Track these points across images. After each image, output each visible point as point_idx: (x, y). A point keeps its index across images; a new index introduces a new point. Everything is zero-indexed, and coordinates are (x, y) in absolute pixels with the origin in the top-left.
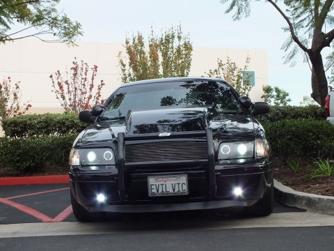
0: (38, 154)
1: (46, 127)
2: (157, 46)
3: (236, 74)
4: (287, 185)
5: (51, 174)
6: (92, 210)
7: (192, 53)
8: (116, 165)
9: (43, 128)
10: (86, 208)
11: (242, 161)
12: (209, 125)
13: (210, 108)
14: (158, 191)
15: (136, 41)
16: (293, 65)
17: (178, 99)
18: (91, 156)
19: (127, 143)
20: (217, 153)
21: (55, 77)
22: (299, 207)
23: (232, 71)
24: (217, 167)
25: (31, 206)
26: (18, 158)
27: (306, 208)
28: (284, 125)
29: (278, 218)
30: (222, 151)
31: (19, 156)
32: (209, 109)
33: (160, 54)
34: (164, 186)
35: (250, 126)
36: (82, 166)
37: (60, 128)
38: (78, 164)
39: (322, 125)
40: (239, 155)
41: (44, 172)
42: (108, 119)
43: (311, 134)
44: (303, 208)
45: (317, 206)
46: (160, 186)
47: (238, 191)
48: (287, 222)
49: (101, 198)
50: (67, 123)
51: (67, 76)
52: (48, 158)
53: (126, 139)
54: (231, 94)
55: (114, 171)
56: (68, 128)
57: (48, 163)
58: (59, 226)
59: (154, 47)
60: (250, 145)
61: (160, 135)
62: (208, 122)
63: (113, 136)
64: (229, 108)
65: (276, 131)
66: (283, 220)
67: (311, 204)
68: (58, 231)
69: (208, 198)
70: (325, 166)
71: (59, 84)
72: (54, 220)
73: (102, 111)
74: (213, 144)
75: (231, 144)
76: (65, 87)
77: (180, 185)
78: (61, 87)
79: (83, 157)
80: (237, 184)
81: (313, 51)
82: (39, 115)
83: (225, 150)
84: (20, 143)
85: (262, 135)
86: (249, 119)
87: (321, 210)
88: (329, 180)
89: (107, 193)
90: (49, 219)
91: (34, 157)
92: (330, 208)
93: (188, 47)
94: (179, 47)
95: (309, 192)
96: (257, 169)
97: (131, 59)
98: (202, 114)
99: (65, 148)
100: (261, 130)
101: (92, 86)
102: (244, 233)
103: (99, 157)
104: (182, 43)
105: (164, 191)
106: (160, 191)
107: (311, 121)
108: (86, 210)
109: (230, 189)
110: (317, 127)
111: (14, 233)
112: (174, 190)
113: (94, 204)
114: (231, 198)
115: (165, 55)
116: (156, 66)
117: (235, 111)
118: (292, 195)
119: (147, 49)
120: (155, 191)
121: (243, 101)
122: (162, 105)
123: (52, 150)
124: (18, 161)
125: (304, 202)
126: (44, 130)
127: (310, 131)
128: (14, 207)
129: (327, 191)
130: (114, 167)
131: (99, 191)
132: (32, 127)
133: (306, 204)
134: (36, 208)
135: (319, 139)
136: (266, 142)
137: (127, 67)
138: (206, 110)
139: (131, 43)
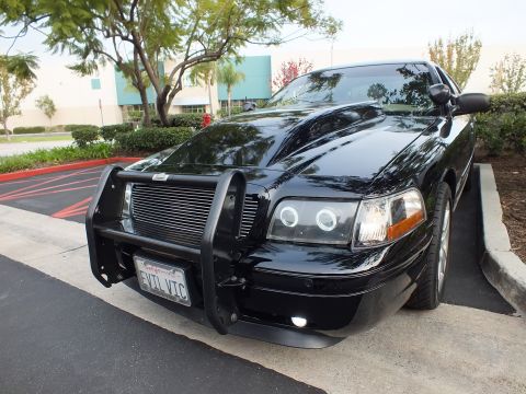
2: (453, 46)
3: (519, 63)
7: (481, 49)
14: (150, 284)
15: (437, 43)
22: (502, 293)
33: (455, 51)
34: (156, 279)
44: (509, 300)
46: (152, 278)
47: (299, 322)
59: (450, 47)
77: (177, 285)
93: (478, 45)
94: (471, 45)
104: (473, 42)
105: (158, 287)
106: (153, 287)
112: (170, 291)
115: (459, 53)
116: (450, 61)
119: (445, 49)
120: (146, 282)
125: (514, 292)
139: (433, 46)
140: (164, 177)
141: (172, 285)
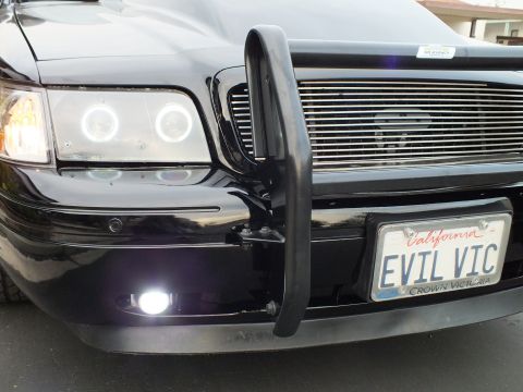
34: (429, 259)
46: (418, 260)
61: (421, 55)
77: (481, 252)
105: (427, 276)
106: (413, 278)
112: (458, 271)
120: (394, 279)
141: (471, 253)
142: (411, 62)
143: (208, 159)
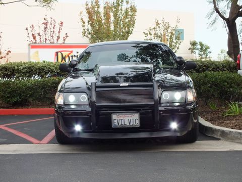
0: (24, 92)
1: (30, 72)
2: (109, 8)
3: (169, 30)
4: (208, 120)
5: (33, 108)
6: (71, 136)
7: (136, 14)
8: (89, 105)
9: (28, 73)
10: (66, 134)
11: (177, 104)
12: (155, 78)
13: (155, 64)
14: (118, 124)
15: (94, 4)
16: (214, 30)
17: (130, 56)
18: (72, 98)
19: (98, 89)
20: (160, 98)
21: (30, 29)
22: (216, 136)
23: (167, 29)
24: (160, 108)
25: (22, 131)
26: (8, 95)
27: (220, 138)
28: (206, 76)
29: (200, 145)
30: (163, 96)
31: (9, 93)
32: (154, 66)
33: (112, 14)
34: (123, 121)
35: (183, 78)
36: (65, 105)
37: (39, 73)
38: (62, 103)
39: (234, 78)
40: (175, 100)
41: (28, 105)
42: (81, 70)
43: (226, 84)
44: (218, 137)
45: (228, 136)
46: (120, 121)
47: (174, 125)
48: (207, 147)
49: (78, 128)
50: (45, 69)
51: (39, 29)
52: (31, 96)
53: (97, 87)
54: (169, 53)
55: (89, 109)
56: (46, 73)
57: (31, 99)
58: (46, 147)
59: (107, 9)
60: (183, 92)
61: (121, 85)
62: (154, 76)
63: (87, 84)
64: (168, 64)
65: (200, 80)
66: (204, 146)
67: (224, 134)
68: (45, 151)
69: (153, 129)
70: (235, 108)
71: (33, 35)
72: (41, 142)
73: (76, 64)
74: (158, 91)
75: (170, 92)
76: (38, 38)
77: (134, 120)
78: (34, 38)
79: (65, 99)
80: (173, 120)
81: (230, 19)
82: (24, 63)
83: (166, 96)
84: (10, 84)
85: (191, 86)
86: (182, 73)
87: (231, 139)
88: (238, 118)
89: (83, 124)
90: (38, 142)
91: (21, 94)
92: (237, 138)
93: (133, 10)
94: (127, 9)
95: (223, 126)
96: (188, 110)
97: (89, 18)
98: (149, 70)
99: (43, 88)
100: (191, 81)
101: (59, 38)
102: (177, 155)
103: (77, 99)
104: (129, 6)
105: (123, 124)
106: (120, 124)
107: (226, 74)
108: (66, 136)
109: (168, 124)
110: (230, 78)
111: (15, 151)
112: (130, 123)
113: (73, 132)
114: (169, 130)
115: (115, 15)
116: (108, 23)
117: (172, 67)
118: (211, 129)
119: (102, 10)
120: (116, 124)
121: (178, 60)
122: (119, 60)
123: (34, 89)
124: (8, 97)
125: (219, 133)
126: (27, 75)
127: (225, 81)
128: (10, 132)
129: (236, 126)
130: (88, 106)
131: (77, 123)
132: (18, 71)
133: (221, 134)
134: (26, 133)
135: (231, 87)
136: (194, 90)
137: (86, 24)
138: (152, 66)
139: (90, 5)
140: (127, 84)
141: (132, 120)
142: (119, 86)
143: (88, 104)
